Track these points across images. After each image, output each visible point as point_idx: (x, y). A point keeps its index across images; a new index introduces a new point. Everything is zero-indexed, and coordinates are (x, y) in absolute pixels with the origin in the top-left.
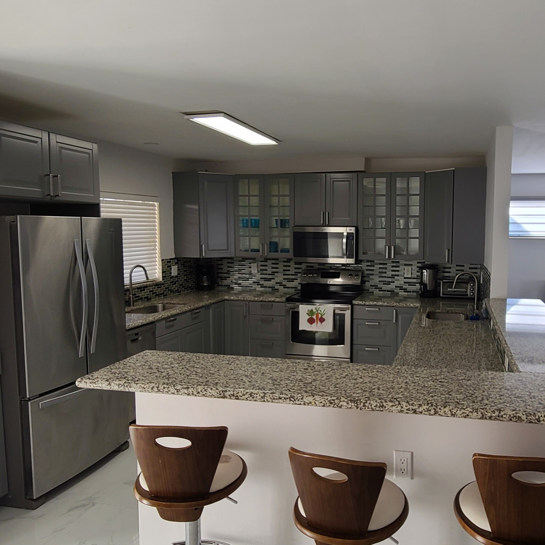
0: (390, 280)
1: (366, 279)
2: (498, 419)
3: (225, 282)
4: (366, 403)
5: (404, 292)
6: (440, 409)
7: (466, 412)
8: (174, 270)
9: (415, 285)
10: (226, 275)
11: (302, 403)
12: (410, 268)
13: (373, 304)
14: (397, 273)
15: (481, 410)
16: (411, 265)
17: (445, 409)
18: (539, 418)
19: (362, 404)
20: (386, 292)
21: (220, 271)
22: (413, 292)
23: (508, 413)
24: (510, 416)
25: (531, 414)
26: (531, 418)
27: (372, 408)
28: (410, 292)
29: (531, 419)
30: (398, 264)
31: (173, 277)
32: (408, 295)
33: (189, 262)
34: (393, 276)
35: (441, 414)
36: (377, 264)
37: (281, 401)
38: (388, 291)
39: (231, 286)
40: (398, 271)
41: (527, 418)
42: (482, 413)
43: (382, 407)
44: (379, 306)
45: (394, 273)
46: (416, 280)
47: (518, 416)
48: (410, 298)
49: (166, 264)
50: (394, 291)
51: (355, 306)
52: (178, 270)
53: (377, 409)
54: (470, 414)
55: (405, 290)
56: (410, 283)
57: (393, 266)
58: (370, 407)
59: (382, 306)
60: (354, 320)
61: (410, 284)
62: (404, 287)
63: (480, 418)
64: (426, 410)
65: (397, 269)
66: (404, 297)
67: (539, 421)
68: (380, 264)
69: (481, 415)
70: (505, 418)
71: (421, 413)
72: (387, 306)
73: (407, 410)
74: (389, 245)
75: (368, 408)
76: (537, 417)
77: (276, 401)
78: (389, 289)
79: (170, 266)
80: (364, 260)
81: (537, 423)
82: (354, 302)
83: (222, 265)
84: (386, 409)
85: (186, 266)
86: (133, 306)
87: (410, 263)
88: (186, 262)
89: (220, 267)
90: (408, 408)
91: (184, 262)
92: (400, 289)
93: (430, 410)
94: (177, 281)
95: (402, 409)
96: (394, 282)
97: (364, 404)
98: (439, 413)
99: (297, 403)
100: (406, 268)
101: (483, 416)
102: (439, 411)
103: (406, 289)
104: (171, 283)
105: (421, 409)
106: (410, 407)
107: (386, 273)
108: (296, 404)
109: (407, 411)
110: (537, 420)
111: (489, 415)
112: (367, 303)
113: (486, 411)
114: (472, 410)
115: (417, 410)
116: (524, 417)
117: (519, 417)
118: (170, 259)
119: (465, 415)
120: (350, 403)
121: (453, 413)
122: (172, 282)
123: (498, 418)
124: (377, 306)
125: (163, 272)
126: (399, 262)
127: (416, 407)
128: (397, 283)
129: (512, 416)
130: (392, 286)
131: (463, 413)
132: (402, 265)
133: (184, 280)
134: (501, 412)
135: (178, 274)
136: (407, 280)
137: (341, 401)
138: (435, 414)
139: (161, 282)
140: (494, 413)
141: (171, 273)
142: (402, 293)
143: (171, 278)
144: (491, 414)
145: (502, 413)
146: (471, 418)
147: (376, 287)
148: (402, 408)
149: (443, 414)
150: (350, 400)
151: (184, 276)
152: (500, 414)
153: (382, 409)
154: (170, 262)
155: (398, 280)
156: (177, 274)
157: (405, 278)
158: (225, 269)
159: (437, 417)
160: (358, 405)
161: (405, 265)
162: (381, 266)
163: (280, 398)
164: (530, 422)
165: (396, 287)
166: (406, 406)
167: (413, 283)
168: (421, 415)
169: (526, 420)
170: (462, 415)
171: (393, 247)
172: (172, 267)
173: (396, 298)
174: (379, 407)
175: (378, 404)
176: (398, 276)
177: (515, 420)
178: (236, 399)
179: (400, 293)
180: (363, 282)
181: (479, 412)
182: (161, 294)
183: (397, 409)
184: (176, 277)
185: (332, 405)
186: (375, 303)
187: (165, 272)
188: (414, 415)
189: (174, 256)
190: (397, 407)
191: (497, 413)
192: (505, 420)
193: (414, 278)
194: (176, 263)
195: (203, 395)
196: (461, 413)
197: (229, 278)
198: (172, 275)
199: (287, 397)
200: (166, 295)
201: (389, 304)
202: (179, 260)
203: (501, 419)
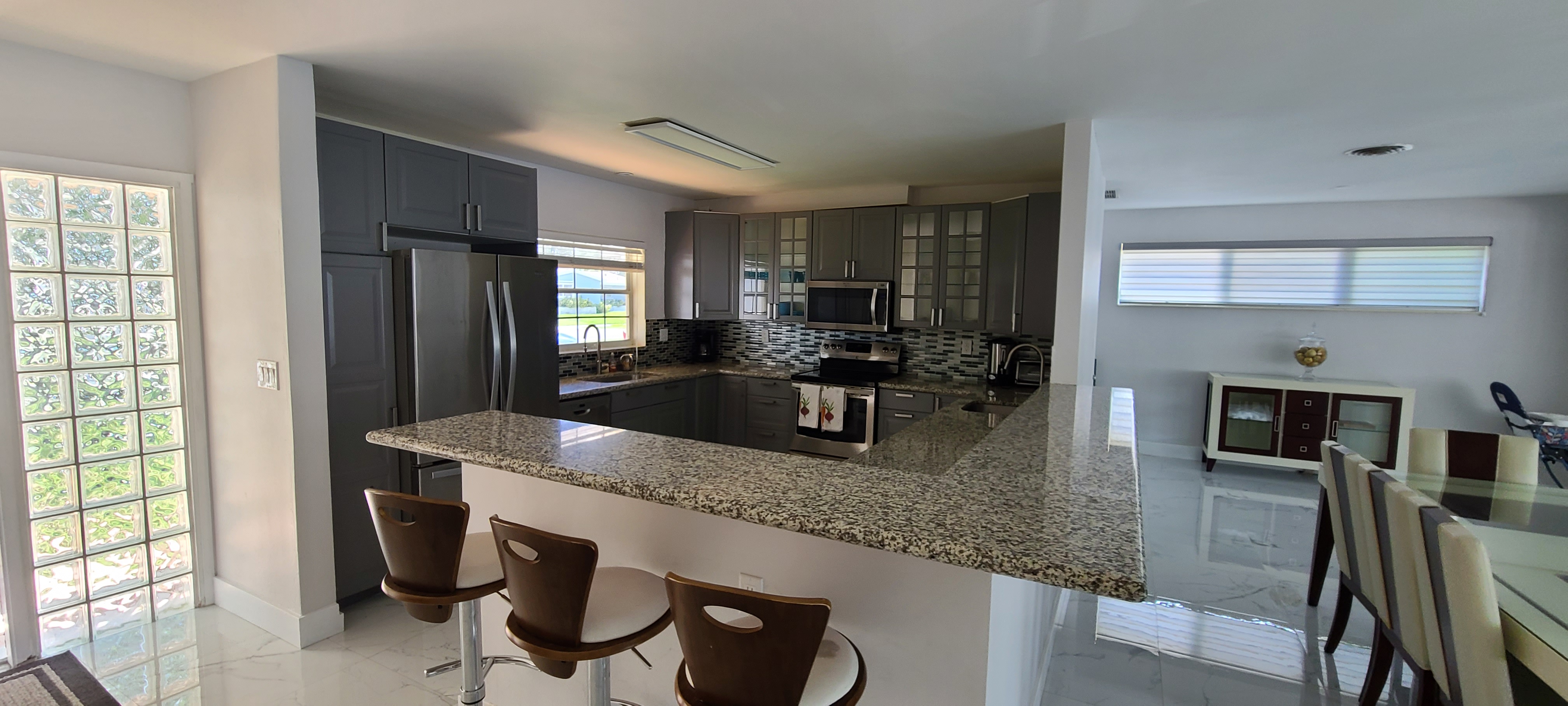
0: (941, 357)
1: (908, 355)
2: (824, 535)
3: (733, 353)
4: (654, 491)
5: (961, 375)
6: (745, 510)
7: (779, 518)
8: (663, 334)
9: (977, 367)
10: (731, 344)
11: (581, 484)
12: (970, 341)
13: (906, 388)
14: (951, 348)
15: (801, 518)
16: (972, 337)
17: (752, 511)
18: (883, 540)
19: (648, 492)
20: (935, 375)
21: (724, 338)
22: (974, 376)
23: (839, 528)
24: (840, 532)
25: (872, 532)
26: (870, 538)
27: (659, 499)
28: (969, 376)
29: (871, 541)
30: (953, 336)
31: (661, 343)
32: (965, 380)
33: (685, 325)
34: (945, 353)
35: (745, 517)
36: (923, 335)
37: (558, 478)
38: (938, 373)
39: (737, 358)
40: (953, 345)
41: (864, 538)
42: (800, 523)
43: (672, 499)
44: (913, 391)
45: (946, 348)
46: (977, 359)
47: (852, 533)
48: (969, 384)
49: (652, 326)
50: (946, 374)
51: (881, 390)
52: (669, 334)
53: (666, 502)
54: (785, 522)
55: (962, 373)
56: (970, 362)
57: (945, 339)
58: (657, 497)
59: (918, 391)
60: (880, 410)
61: (969, 364)
62: (961, 368)
63: (798, 531)
64: (726, 509)
65: (952, 342)
66: (961, 383)
67: (883, 546)
68: (928, 335)
69: (799, 526)
70: (832, 534)
71: (720, 512)
72: (925, 392)
73: (702, 507)
74: (936, 308)
75: (656, 499)
76: (880, 538)
77: (553, 478)
78: (940, 371)
79: (658, 329)
80: (906, 328)
81: (880, 548)
82: (880, 384)
83: (727, 331)
84: (677, 502)
85: (680, 331)
86: (601, 373)
87: (971, 334)
88: (681, 325)
89: (724, 333)
90: (704, 503)
91: (678, 325)
92: (955, 371)
93: (732, 511)
94: (667, 349)
95: (697, 505)
96: (946, 361)
97: (651, 492)
98: (744, 516)
99: (576, 483)
100: (964, 341)
101: (802, 527)
102: (744, 512)
103: (964, 372)
104: (657, 350)
105: (720, 507)
106: (707, 502)
107: (935, 347)
108: (574, 485)
109: (703, 509)
110: (880, 542)
111: (811, 526)
112: (898, 387)
113: (808, 521)
114: (788, 516)
115: (715, 508)
116: (860, 537)
117: (854, 536)
118: (658, 320)
119: (777, 522)
120: (634, 490)
121: (762, 518)
122: (660, 349)
123: (823, 533)
124: (910, 391)
125: (647, 336)
126: (954, 333)
127: (715, 504)
128: (951, 363)
129: (843, 532)
130: (944, 367)
131: (775, 519)
132: (959, 336)
133: (677, 348)
134: (829, 524)
135: (669, 340)
136: (964, 359)
137: (624, 485)
138: (738, 517)
139: (643, 347)
140: (818, 525)
141: (658, 338)
142: (957, 377)
143: (657, 344)
144: (814, 525)
145: (830, 526)
146: (785, 528)
147: (921, 367)
148: (696, 503)
149: (749, 519)
150: (636, 485)
151: (678, 342)
152: (826, 528)
153: (672, 503)
154: (658, 324)
155: (952, 359)
156: (667, 340)
157: (962, 356)
158: (731, 336)
159: (739, 522)
160: (643, 493)
161: (964, 337)
162: (930, 338)
163: (557, 475)
164: (871, 546)
165: (949, 368)
166: (702, 501)
167: (974, 363)
168: (721, 517)
169: (864, 541)
170: (774, 522)
171: (941, 310)
172: (661, 330)
173: (948, 383)
174: (668, 499)
175: (668, 495)
176: (952, 352)
177: (847, 540)
178: (512, 471)
179: (955, 377)
180: (903, 359)
181: (797, 521)
182: (643, 363)
183: (690, 504)
184: (665, 343)
185: (614, 490)
186: (908, 387)
187: (651, 336)
188: (712, 515)
189: (663, 317)
190: (690, 501)
191: (822, 525)
192: (833, 537)
193: (975, 357)
194: (665, 326)
195: (480, 462)
196: (772, 519)
197: (735, 347)
198: (661, 340)
199: (566, 474)
200: (650, 365)
201: (927, 390)
202: (672, 323)
203: (827, 535)
